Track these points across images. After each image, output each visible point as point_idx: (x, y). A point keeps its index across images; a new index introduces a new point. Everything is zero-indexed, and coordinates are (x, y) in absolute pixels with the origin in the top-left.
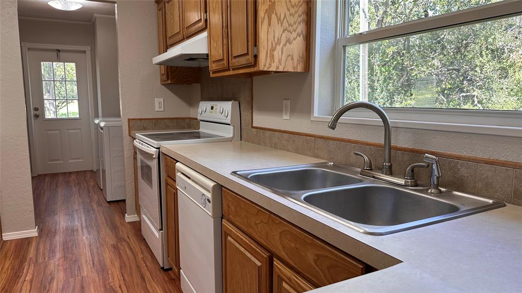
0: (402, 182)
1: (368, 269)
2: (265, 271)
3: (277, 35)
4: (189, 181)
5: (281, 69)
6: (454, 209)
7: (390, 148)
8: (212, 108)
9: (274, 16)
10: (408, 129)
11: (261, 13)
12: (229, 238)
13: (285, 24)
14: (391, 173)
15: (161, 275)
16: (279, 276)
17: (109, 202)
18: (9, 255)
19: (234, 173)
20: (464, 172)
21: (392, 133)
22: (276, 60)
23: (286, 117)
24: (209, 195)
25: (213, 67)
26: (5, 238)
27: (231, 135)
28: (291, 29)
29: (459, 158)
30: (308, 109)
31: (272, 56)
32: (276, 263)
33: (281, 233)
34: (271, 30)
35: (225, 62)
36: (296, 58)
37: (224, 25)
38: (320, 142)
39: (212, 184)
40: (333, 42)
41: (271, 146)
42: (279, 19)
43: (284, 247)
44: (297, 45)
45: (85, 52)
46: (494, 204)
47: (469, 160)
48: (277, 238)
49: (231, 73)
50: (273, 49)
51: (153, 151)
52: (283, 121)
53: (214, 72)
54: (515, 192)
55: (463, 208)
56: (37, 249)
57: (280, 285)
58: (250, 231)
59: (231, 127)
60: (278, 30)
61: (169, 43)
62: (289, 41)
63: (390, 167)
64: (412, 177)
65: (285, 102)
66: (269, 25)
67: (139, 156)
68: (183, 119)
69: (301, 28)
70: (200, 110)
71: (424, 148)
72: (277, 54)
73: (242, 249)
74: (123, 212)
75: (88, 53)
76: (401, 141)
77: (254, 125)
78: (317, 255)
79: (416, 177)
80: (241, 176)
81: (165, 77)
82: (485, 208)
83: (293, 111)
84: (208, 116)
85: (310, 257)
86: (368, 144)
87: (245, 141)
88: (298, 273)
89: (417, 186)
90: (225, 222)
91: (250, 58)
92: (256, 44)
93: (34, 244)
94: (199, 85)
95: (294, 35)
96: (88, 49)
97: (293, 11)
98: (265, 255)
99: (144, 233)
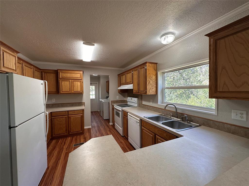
0: (180, 120)
1: (177, 137)
2: (154, 137)
3: (150, 87)
4: (132, 117)
5: (151, 94)
6: (191, 126)
7: (177, 112)
8: (131, 99)
9: (150, 84)
10: (180, 109)
11: (147, 83)
12: (144, 130)
13: (152, 85)
14: (177, 118)
15: (122, 137)
16: (157, 138)
17: (104, 120)
18: (87, 132)
19: (144, 117)
20: (193, 118)
21: (177, 110)
22: (150, 92)
23: (151, 103)
24: (139, 121)
25: (134, 92)
26: (85, 128)
27: (137, 106)
28: (153, 86)
29: (191, 116)
30: (157, 102)
31: (149, 92)
32: (156, 136)
33: (158, 130)
34: (149, 86)
35: (138, 91)
36: (154, 92)
37: (138, 84)
38: (160, 110)
39: (139, 119)
40: (162, 89)
41: (147, 109)
42: (151, 84)
43: (158, 133)
44: (154, 89)
45: (97, 83)
46: (199, 125)
47: (193, 116)
48: (157, 131)
49: (139, 94)
50: (150, 90)
51: (121, 110)
52: (151, 104)
53: (134, 93)
54: (203, 123)
55: (193, 126)
56: (93, 131)
57: (158, 140)
58: (150, 129)
59: (137, 104)
60: (150, 86)
61: (121, 84)
62: (153, 88)
63: (177, 117)
64: (182, 119)
65: (151, 100)
66: (149, 85)
67: (115, 110)
68: (123, 100)
69: (155, 86)
70: (128, 99)
71: (184, 113)
72: (150, 91)
73: (148, 133)
74: (109, 122)
75: (98, 84)
76: (179, 111)
77: (143, 104)
78: (167, 135)
79: (183, 119)
80: (146, 118)
81: (120, 92)
82: (197, 126)
83: (153, 102)
84: (130, 100)
85: (165, 135)
86: (171, 111)
87: (140, 107)
88: (162, 138)
89: (183, 121)
90: (142, 127)
91: (145, 92)
92: (146, 89)
93: (91, 130)
94: (127, 93)
95: (154, 87)
96: (98, 83)
97: (153, 82)
98: (154, 134)
99: (116, 127)
